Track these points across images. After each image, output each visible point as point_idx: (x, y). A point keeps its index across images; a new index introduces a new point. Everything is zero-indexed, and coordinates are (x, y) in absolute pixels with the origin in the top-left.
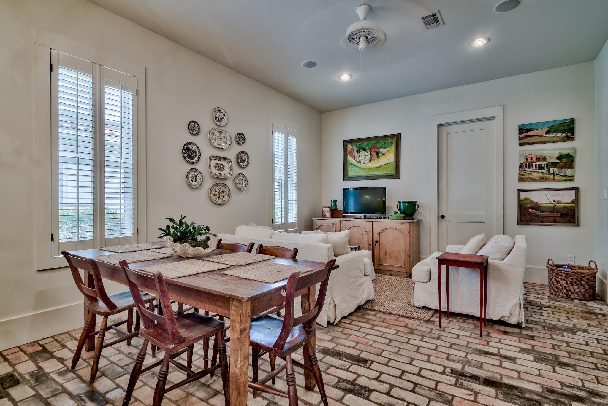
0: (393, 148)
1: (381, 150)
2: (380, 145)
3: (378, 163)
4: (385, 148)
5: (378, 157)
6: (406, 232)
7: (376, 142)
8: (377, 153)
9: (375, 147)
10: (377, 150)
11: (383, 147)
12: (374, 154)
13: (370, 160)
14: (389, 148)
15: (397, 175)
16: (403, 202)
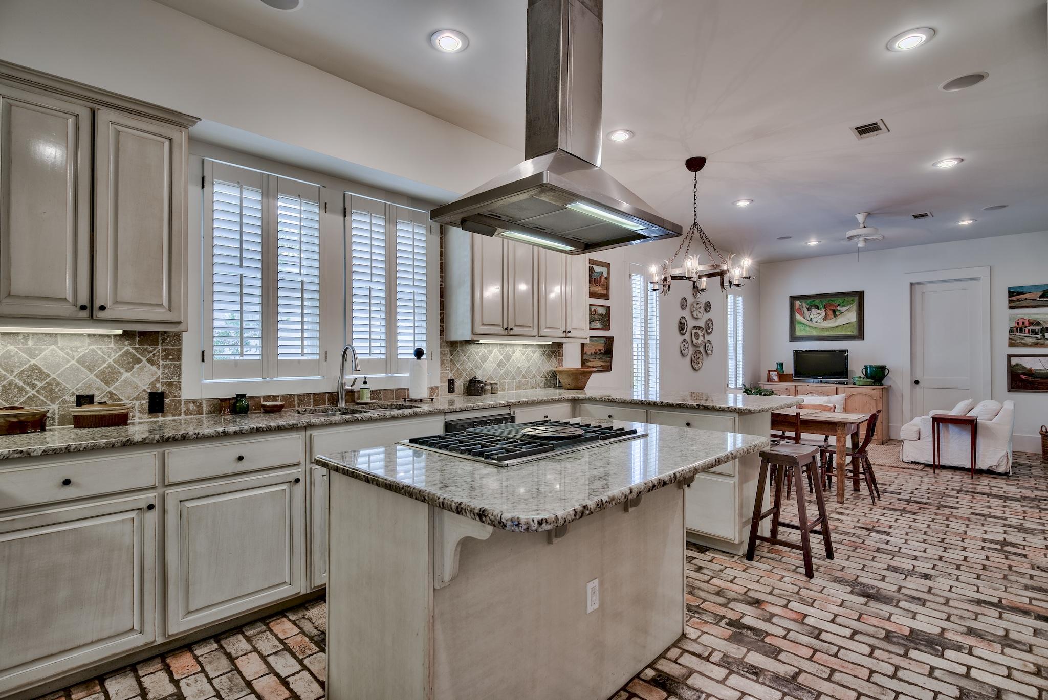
0: (854, 307)
1: (839, 308)
2: (838, 303)
3: (835, 322)
4: (843, 306)
5: (835, 316)
6: (878, 398)
7: (832, 299)
8: (834, 311)
9: (830, 305)
10: (834, 308)
11: (842, 304)
12: (830, 313)
13: (825, 319)
14: (849, 307)
15: (860, 336)
16: (870, 367)
